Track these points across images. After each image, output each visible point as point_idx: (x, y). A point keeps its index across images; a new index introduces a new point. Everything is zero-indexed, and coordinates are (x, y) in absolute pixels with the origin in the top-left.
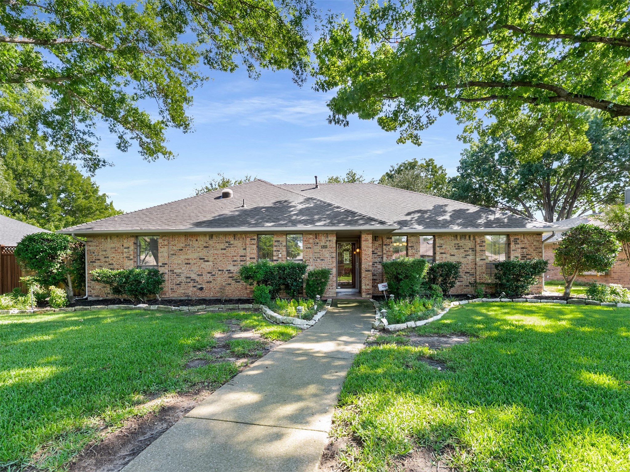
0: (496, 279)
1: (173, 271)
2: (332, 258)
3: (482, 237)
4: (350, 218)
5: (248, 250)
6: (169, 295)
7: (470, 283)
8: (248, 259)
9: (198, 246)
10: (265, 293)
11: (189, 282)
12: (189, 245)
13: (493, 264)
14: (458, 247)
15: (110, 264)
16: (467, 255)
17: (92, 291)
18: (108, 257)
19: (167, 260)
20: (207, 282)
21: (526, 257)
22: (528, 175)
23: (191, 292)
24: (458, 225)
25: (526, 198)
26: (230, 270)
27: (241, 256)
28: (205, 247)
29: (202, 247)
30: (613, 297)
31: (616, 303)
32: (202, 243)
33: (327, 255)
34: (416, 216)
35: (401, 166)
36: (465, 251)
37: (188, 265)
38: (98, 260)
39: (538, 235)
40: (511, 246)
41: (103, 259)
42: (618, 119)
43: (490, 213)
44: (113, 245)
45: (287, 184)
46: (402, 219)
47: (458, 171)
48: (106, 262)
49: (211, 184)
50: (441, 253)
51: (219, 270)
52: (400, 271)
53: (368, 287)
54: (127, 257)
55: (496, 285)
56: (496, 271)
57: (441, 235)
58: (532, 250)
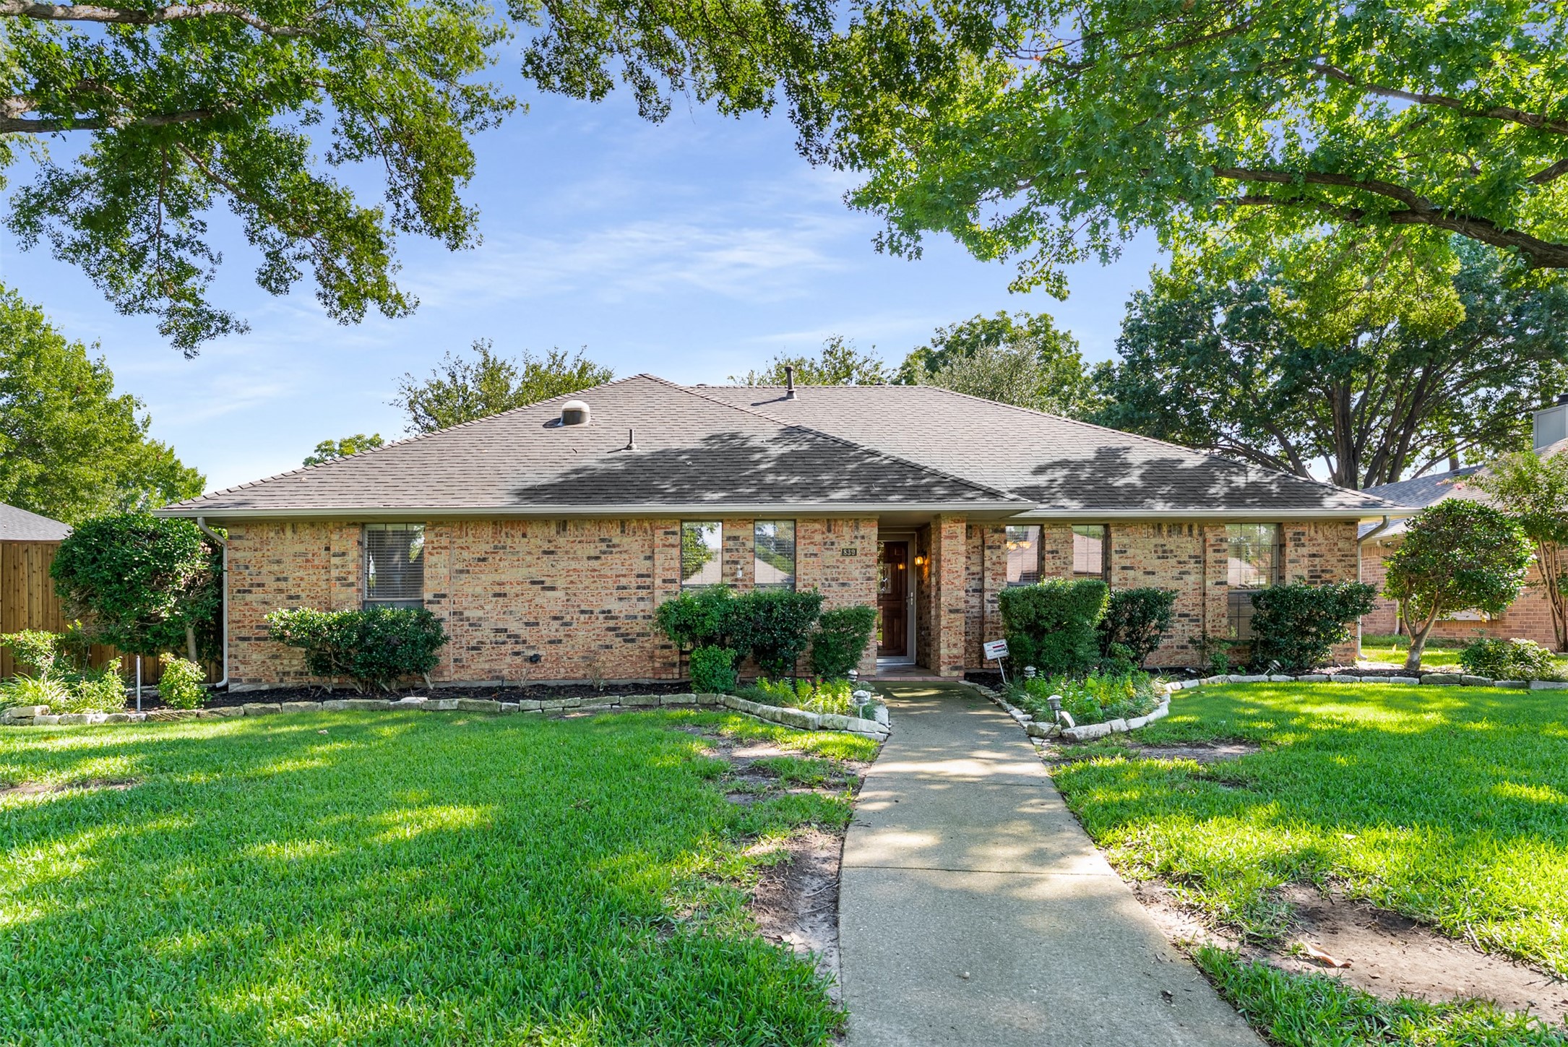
0: (1255, 629)
1: (461, 613)
2: (869, 579)
3: (1221, 529)
4: (910, 482)
5: (659, 559)
6: (451, 675)
7: (1192, 641)
8: (658, 582)
9: (527, 549)
10: (723, 667)
11: (504, 643)
12: (504, 548)
13: (1249, 594)
14: (1164, 554)
15: (290, 597)
16: (1184, 573)
17: (242, 667)
18: (285, 579)
19: (445, 585)
20: (551, 642)
21: (1320, 577)
22: (1302, 367)
23: (508, 667)
24: (1167, 498)
25: (1288, 424)
26: (609, 612)
27: (639, 576)
28: (545, 552)
29: (537, 552)
30: (1519, 667)
31: (1528, 681)
32: (539, 542)
33: (856, 574)
34: (1060, 474)
35: (961, 330)
36: (1180, 563)
37: (501, 599)
38: (259, 585)
39: (1347, 524)
40: (1288, 550)
41: (271, 584)
42: (1541, 272)
43: (1235, 470)
44: (299, 548)
45: (710, 384)
46: (1028, 484)
47: (1120, 352)
48: (280, 591)
49: (453, 376)
50: (1124, 568)
51: (583, 612)
52: (1044, 612)
53: (955, 651)
54: (338, 579)
55: (1253, 645)
56: (1253, 611)
57: (1123, 523)
58: (1334, 561)
